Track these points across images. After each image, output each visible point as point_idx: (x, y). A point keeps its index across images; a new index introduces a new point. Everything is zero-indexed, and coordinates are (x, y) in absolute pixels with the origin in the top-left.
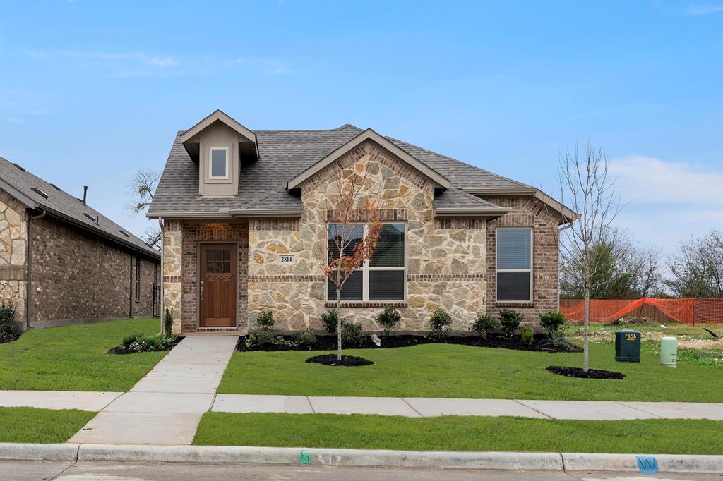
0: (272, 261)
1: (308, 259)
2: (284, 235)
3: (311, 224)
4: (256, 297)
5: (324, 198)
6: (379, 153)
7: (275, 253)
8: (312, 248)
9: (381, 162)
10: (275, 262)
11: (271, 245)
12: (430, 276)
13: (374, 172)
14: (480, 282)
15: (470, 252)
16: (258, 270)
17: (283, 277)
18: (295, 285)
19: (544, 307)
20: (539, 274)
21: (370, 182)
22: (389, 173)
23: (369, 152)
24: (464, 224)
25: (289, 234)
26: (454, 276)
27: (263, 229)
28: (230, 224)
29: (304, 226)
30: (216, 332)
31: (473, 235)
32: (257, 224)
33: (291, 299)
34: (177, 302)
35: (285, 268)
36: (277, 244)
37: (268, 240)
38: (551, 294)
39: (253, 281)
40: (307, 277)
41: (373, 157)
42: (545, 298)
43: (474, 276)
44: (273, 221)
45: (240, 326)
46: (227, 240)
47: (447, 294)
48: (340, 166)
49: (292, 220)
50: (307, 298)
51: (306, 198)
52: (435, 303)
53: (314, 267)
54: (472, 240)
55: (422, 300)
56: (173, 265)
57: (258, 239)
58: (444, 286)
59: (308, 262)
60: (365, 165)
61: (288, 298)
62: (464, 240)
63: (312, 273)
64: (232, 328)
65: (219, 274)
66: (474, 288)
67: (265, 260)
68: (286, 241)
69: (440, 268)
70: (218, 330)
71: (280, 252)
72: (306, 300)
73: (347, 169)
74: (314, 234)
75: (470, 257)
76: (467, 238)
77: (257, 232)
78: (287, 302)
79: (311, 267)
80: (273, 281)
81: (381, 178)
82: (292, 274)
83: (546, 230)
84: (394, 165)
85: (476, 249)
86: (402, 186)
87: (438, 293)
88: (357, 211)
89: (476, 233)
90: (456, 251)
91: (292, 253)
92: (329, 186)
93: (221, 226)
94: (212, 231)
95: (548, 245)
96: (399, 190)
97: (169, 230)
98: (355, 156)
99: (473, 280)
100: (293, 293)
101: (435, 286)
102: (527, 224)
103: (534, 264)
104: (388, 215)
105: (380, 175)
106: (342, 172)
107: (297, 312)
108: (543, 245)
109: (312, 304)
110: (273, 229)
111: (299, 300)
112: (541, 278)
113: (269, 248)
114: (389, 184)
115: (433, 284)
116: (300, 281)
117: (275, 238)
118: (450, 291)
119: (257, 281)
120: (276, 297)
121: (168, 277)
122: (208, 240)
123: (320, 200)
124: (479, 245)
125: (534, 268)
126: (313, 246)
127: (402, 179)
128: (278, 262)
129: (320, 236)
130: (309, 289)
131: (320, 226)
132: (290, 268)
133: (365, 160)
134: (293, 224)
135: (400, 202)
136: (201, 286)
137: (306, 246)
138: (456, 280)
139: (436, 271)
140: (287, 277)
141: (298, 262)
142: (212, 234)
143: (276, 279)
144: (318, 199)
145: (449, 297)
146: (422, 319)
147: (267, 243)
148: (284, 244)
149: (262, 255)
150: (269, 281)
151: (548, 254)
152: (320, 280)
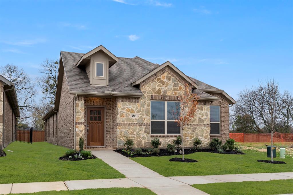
0: (128, 116)
1: (143, 116)
2: (133, 105)
3: (144, 100)
4: (121, 132)
5: (150, 89)
6: (171, 72)
7: (129, 113)
8: (145, 111)
9: (172, 75)
10: (129, 117)
11: (127, 109)
12: (190, 124)
13: (169, 80)
14: (208, 127)
15: (205, 115)
16: (122, 120)
17: (133, 123)
18: (138, 127)
19: (225, 137)
20: (223, 124)
21: (167, 84)
22: (175, 80)
23: (167, 71)
24: (202, 104)
25: (135, 104)
26: (199, 124)
27: (124, 102)
28: (102, 98)
29: (142, 101)
30: (96, 149)
31: (206, 108)
32: (121, 99)
33: (136, 133)
34: (82, 135)
35: (134, 120)
36: (130, 109)
37: (127, 107)
38: (227, 132)
39: (120, 125)
40: (143, 124)
41: (169, 73)
42: (225, 133)
43: (206, 124)
44: (128, 98)
45: (107, 145)
46: (101, 106)
47: (197, 132)
48: (156, 76)
49: (136, 98)
50: (143, 133)
51: (142, 89)
52: (192, 135)
53: (146, 120)
54: (205, 110)
55: (187, 134)
56: (80, 117)
57: (121, 106)
58: (195, 128)
59: (143, 117)
60: (165, 76)
61: (135, 133)
62: (202, 110)
63: (145, 122)
64: (102, 147)
65: (96, 122)
66: (206, 129)
67: (125, 116)
68: (134, 107)
69: (194, 121)
70: (97, 148)
71: (132, 112)
72: (143, 134)
73: (159, 77)
74: (145, 105)
75: (205, 117)
76: (203, 109)
77: (121, 103)
78: (134, 135)
79: (145, 120)
80: (128, 125)
81: (172, 83)
82: (136, 122)
83: (225, 107)
84: (177, 77)
85: (206, 114)
86: (180, 87)
87: (193, 131)
88: (163, 96)
89: (206, 107)
90: (200, 114)
91: (136, 113)
92: (151, 84)
93: (98, 99)
94: (93, 101)
95: (226, 113)
96: (179, 88)
97: (78, 100)
98: (162, 72)
99: (206, 126)
100: (137, 131)
101: (193, 128)
102: (219, 104)
103: (221, 120)
104: (175, 98)
105: (171, 81)
106: (157, 79)
107: (139, 139)
108: (224, 113)
109: (145, 136)
110: (128, 102)
111: (140, 134)
112: (223, 125)
113: (126, 110)
114: (175, 85)
115: (192, 127)
116: (140, 125)
117: (130, 106)
118: (198, 131)
119: (121, 125)
120: (130, 133)
121: (78, 123)
122: (92, 105)
123: (148, 90)
124: (208, 112)
125: (221, 122)
126: (145, 110)
127: (180, 83)
128: (131, 117)
129: (148, 106)
130: (144, 129)
131: (148, 101)
132: (136, 119)
133: (166, 74)
134: (137, 100)
135: (179, 93)
136: (88, 127)
137: (142, 110)
138: (200, 126)
139: (192, 122)
140: (135, 124)
141: (139, 117)
142: (93, 103)
143: (130, 124)
144: (147, 90)
145: (197, 133)
146: (188, 142)
147: (126, 108)
148: (133, 109)
149: (123, 113)
150: (127, 125)
151: (226, 116)
152: (148, 125)
